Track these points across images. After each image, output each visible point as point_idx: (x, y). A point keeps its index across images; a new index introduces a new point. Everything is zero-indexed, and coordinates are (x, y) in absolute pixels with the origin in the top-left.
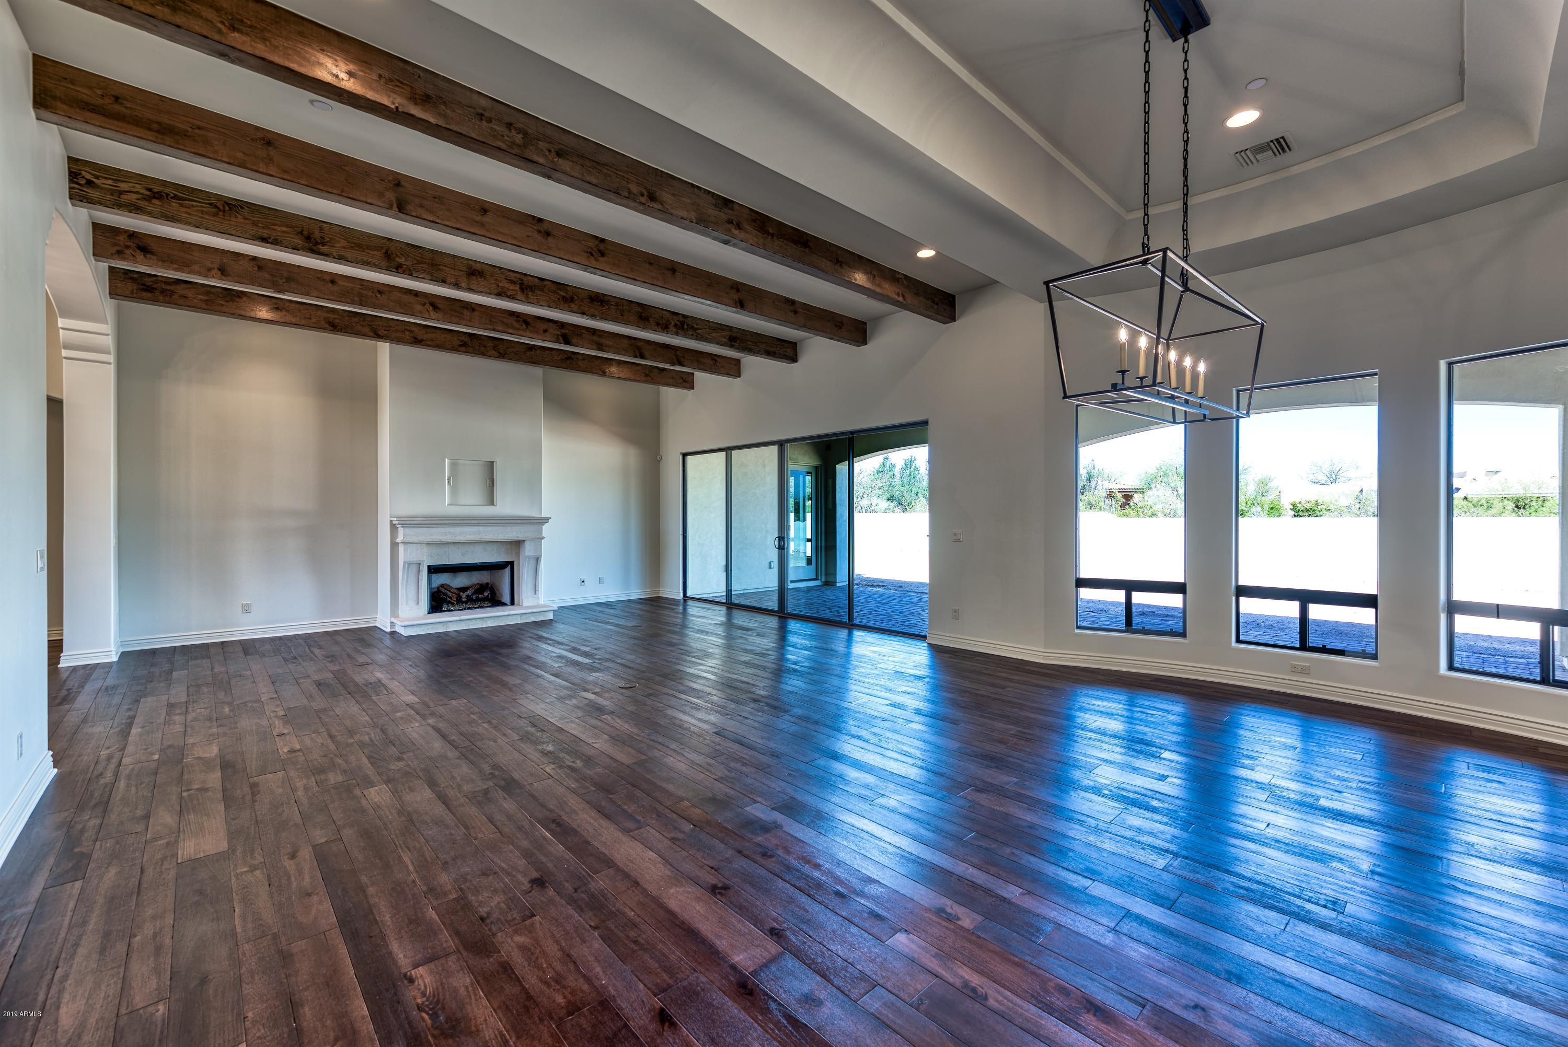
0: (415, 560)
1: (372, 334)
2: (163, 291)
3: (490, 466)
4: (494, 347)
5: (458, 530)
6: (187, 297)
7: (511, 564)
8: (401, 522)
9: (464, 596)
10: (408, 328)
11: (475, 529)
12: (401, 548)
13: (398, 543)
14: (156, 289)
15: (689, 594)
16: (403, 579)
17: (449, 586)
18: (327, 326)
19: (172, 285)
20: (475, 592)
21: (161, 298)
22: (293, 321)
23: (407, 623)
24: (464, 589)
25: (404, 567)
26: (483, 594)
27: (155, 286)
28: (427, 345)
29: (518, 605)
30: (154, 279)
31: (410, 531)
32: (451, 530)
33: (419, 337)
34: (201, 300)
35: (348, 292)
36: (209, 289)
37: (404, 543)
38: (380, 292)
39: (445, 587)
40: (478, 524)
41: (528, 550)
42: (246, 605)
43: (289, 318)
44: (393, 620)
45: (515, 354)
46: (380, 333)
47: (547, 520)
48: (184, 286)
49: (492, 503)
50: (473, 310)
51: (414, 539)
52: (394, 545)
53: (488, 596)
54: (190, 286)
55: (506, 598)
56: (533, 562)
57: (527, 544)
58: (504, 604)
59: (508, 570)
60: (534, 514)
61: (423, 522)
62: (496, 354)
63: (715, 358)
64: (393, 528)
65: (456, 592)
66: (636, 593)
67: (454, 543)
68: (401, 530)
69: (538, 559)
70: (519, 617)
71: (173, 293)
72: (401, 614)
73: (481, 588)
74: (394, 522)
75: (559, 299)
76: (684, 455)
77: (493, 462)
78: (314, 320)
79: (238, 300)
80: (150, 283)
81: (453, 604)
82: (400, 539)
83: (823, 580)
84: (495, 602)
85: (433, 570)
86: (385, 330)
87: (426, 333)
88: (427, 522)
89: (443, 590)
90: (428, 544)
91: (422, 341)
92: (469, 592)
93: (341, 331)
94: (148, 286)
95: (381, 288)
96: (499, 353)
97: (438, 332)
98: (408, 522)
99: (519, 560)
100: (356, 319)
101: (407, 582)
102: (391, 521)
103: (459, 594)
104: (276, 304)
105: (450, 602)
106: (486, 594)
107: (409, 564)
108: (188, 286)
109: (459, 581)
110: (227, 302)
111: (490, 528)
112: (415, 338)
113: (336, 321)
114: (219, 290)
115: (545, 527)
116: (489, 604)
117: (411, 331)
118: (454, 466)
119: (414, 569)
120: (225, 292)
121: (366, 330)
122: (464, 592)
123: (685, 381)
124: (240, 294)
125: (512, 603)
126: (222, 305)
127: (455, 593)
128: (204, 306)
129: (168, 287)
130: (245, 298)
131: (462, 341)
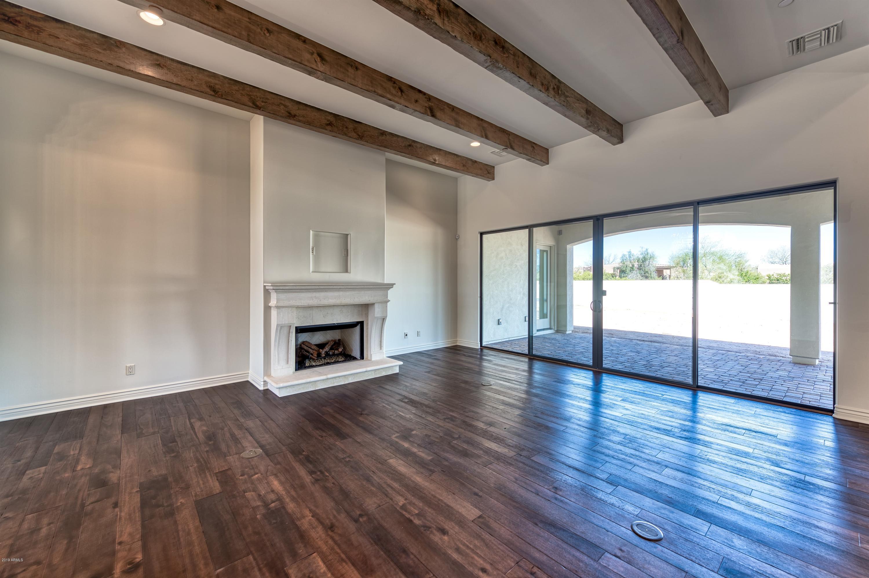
0: (287, 322)
1: (251, 104)
2: (28, 26)
3: (346, 237)
4: (354, 129)
5: (322, 294)
6: (58, 38)
7: (361, 323)
8: (275, 288)
9: (323, 353)
10: (283, 102)
11: (336, 294)
12: (274, 313)
13: (270, 307)
14: (19, 22)
15: (484, 344)
16: (275, 341)
17: (309, 343)
18: (208, 90)
19: (39, 21)
20: (331, 349)
21: (26, 34)
22: (175, 80)
23: (281, 385)
24: (321, 346)
25: (277, 329)
26: (337, 349)
27: (18, 19)
28: (299, 121)
29: (367, 359)
30: (17, 10)
31: (283, 296)
32: (317, 294)
33: (293, 112)
34: (74, 43)
35: (235, 23)
36: (84, 32)
37: (277, 307)
38: (268, 31)
39: (307, 344)
40: (339, 290)
41: (377, 311)
42: (130, 367)
43: (169, 77)
44: (266, 379)
45: (371, 137)
46: (258, 103)
47: (391, 286)
48: (54, 24)
49: (346, 270)
50: (357, 68)
51: (286, 303)
52: (267, 309)
53: (342, 352)
54: (62, 26)
55: (356, 353)
56: (380, 322)
57: (376, 306)
58: (355, 359)
59: (358, 328)
60: (379, 280)
61: (294, 287)
62: (354, 135)
63: (534, 145)
64: (267, 293)
65: (316, 348)
66: (441, 344)
67: (318, 307)
68: (274, 296)
69: (384, 320)
70: (373, 372)
71: (40, 30)
72: (273, 374)
73: (337, 344)
74: (267, 288)
75: (470, 33)
76: (482, 234)
77: (347, 235)
78: (196, 83)
79: (116, 49)
80: (13, 15)
81: (314, 359)
82: (273, 303)
83: (556, 329)
84: (348, 357)
85: (300, 330)
86: (262, 102)
87: (299, 109)
88: (298, 287)
89: (306, 348)
90: (298, 307)
91: (295, 116)
92: (327, 349)
93: (221, 97)
94: (9, 18)
95: (271, 27)
96: (358, 135)
97: (308, 109)
98: (281, 288)
99: (368, 320)
100: (236, 88)
101: (279, 343)
102: (265, 286)
103: (319, 351)
104: (157, 60)
105: (311, 358)
106: (340, 350)
107: (281, 327)
108: (59, 25)
109: (318, 338)
110: (105, 50)
111: (348, 293)
112: (289, 113)
113: (217, 87)
114: (95, 36)
115: (390, 292)
116: (343, 359)
117: (285, 106)
118: (317, 237)
119: (285, 330)
120: (103, 40)
121: (245, 99)
122: (322, 349)
123: (488, 173)
124: (118, 44)
125: (362, 357)
126: (99, 52)
127: (316, 351)
128: (78, 50)
129: (35, 23)
130: (124, 49)
131: (328, 121)
